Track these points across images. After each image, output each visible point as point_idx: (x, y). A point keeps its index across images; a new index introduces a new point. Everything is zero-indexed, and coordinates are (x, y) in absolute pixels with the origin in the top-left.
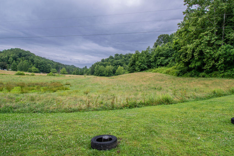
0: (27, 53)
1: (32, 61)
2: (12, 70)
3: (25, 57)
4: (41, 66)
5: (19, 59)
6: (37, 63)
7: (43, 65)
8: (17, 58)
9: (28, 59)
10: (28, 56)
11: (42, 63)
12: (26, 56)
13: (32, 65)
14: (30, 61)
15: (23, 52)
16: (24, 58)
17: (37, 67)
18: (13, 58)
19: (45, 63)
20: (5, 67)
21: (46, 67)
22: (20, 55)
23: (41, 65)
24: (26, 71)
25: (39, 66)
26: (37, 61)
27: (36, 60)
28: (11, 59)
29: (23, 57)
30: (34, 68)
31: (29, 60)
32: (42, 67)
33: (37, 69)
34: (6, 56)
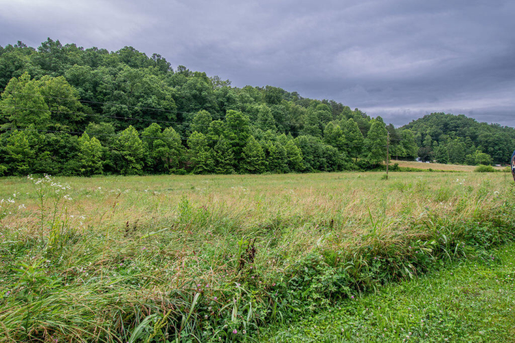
0: (459, 122)
1: (474, 138)
2: (439, 162)
3: (456, 131)
4: (497, 148)
5: (444, 136)
6: (486, 142)
7: (501, 146)
8: (440, 134)
9: (463, 134)
10: (464, 127)
11: (499, 140)
12: (458, 127)
13: (473, 146)
14: (468, 139)
15: (452, 119)
16: (454, 133)
17: (486, 151)
18: (432, 136)
19: (506, 141)
21: (508, 148)
22: (446, 128)
23: (496, 144)
24: (462, 161)
25: (492, 149)
26: (486, 136)
27: (481, 134)
28: (428, 140)
29: (451, 131)
30: (479, 154)
31: (465, 137)
32: (500, 149)
33: (488, 156)
34: (419, 134)
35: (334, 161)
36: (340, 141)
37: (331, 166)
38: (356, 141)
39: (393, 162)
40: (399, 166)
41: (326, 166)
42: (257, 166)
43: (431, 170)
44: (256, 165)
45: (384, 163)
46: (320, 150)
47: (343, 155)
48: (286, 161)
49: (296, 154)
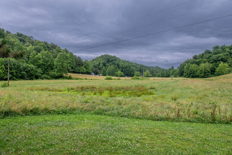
0: (113, 58)
1: (118, 65)
2: (102, 75)
3: (112, 62)
4: (126, 70)
5: (107, 64)
6: (122, 67)
7: (127, 69)
8: (106, 63)
9: (114, 64)
10: (115, 61)
11: (127, 67)
12: (113, 61)
13: (118, 69)
15: (111, 57)
16: (111, 63)
17: (122, 71)
18: (103, 64)
19: (129, 67)
20: (97, 73)
21: (130, 70)
22: (108, 61)
23: (126, 68)
24: (113, 75)
25: (124, 70)
26: (122, 65)
27: (121, 64)
28: (101, 65)
29: (110, 62)
30: (119, 72)
31: (115, 65)
32: (127, 70)
33: (122, 73)
34: (98, 63)
35: (31, 74)
36: (39, 62)
37: (30, 77)
38: (49, 63)
39: (69, 74)
40: (72, 77)
41: (26, 76)
43: (86, 79)
45: (64, 75)
47: (39, 70)
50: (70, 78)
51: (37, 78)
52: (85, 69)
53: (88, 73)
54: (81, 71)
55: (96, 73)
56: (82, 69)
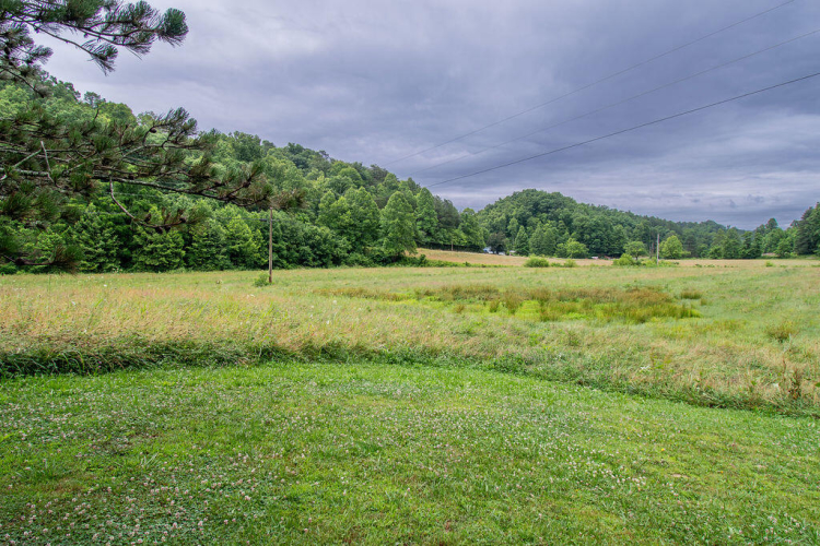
0: (552, 201)
1: (568, 221)
2: (518, 253)
3: (547, 212)
4: (594, 235)
5: (533, 220)
6: (582, 227)
7: (599, 233)
8: (529, 217)
9: (555, 218)
10: (556, 208)
11: (597, 225)
12: (550, 208)
13: (567, 233)
14: (561, 223)
15: (543, 198)
16: (545, 215)
17: (580, 240)
18: (519, 219)
19: (605, 226)
20: (500, 246)
21: (607, 236)
22: (536, 209)
23: (593, 231)
24: (551, 253)
25: (589, 237)
26: (582, 220)
27: (577, 217)
28: (513, 224)
29: (542, 212)
30: (572, 243)
31: (558, 221)
32: (597, 237)
33: (582, 246)
34: (503, 217)
35: (323, 251)
36: (343, 220)
37: (320, 259)
38: (367, 221)
39: (420, 252)
40: (427, 258)
41: (311, 258)
42: (163, 259)
43: (467, 265)
44: (162, 256)
45: (407, 253)
46: (301, 234)
47: (343, 242)
48: (224, 250)
49: (246, 240)
50: (422, 262)
51: (337, 261)
52: (463, 235)
53: (475, 248)
54: (454, 241)
55: (498, 248)
56: (456, 235)
